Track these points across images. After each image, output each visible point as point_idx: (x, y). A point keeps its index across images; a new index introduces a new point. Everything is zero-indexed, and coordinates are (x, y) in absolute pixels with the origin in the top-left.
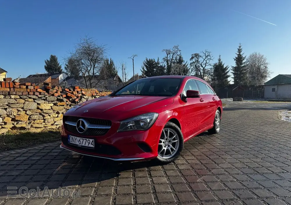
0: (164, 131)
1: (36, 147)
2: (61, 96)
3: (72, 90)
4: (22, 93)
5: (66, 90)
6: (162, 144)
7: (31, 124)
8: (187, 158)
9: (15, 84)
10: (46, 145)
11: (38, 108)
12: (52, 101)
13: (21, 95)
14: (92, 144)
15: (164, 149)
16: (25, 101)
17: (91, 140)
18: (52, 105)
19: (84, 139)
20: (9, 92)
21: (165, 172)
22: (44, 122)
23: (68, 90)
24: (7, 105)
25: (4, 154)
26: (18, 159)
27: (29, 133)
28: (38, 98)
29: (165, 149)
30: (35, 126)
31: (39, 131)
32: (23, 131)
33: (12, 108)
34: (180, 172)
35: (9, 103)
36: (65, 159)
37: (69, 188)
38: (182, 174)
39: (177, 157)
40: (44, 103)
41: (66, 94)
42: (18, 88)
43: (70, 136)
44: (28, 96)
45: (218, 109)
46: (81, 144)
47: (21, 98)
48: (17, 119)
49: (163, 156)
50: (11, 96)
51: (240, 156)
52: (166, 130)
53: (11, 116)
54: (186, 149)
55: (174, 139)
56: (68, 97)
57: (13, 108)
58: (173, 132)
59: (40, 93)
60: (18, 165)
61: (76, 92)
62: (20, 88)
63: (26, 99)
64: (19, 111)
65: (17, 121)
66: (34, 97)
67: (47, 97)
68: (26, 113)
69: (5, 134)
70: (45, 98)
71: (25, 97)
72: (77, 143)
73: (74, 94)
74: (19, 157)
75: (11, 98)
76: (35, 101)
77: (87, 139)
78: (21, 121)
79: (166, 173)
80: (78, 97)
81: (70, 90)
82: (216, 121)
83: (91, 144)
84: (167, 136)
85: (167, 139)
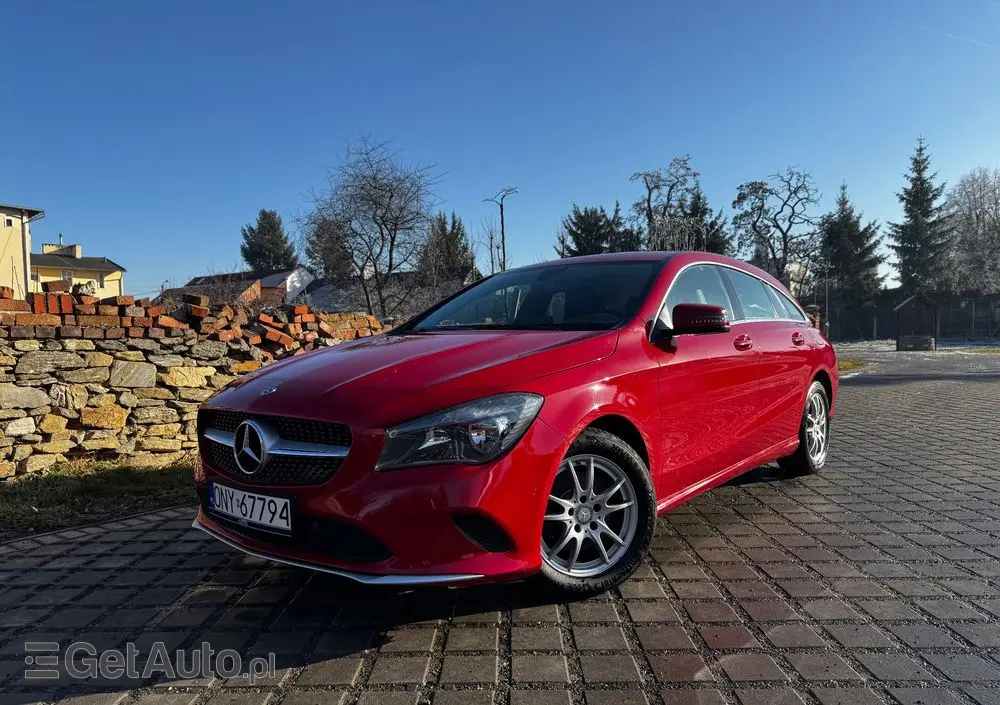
0: (572, 466)
1: (133, 522)
2: (243, 341)
3: (284, 319)
4: (105, 331)
5: (263, 317)
6: (565, 517)
7: (138, 438)
8: (673, 573)
9: (81, 303)
10: (170, 514)
11: (161, 384)
12: (211, 359)
13: (99, 339)
14: (284, 518)
15: (574, 540)
16: (116, 358)
17: (280, 502)
18: (211, 371)
19: (257, 496)
20: (58, 329)
21: (571, 632)
22: (183, 433)
23: (270, 320)
24: (52, 374)
25: (19, 545)
26: (54, 565)
27: (127, 473)
28: (161, 348)
29: (580, 537)
30: (151, 447)
31: (164, 461)
32: (108, 465)
33: (68, 382)
34: (634, 635)
35: (58, 368)
36: (215, 569)
38: (640, 645)
39: (628, 571)
40: (183, 366)
41: (263, 334)
42: (91, 314)
43: (215, 485)
44: (124, 343)
45: (816, 378)
46: (248, 518)
47: (99, 349)
48: (86, 421)
49: (568, 567)
50: (67, 341)
51: (900, 570)
52: (583, 463)
53: (65, 411)
54: (679, 536)
55: (617, 499)
56: (267, 345)
57: (73, 383)
58: (609, 468)
59: (168, 332)
60: (41, 588)
61: (299, 326)
62: (97, 313)
63: (118, 351)
64: (92, 393)
65: (87, 428)
66: (148, 344)
67: (191, 346)
68: (118, 402)
69: (45, 474)
70: (184, 348)
71: (114, 345)
72: (237, 513)
73: (290, 334)
74: (59, 556)
75: (64, 350)
76: (151, 358)
77: (268, 499)
78: (102, 429)
79: (573, 638)
80: (304, 343)
81: (276, 320)
82: (811, 424)
83: (281, 517)
84: (584, 485)
85: (583, 499)
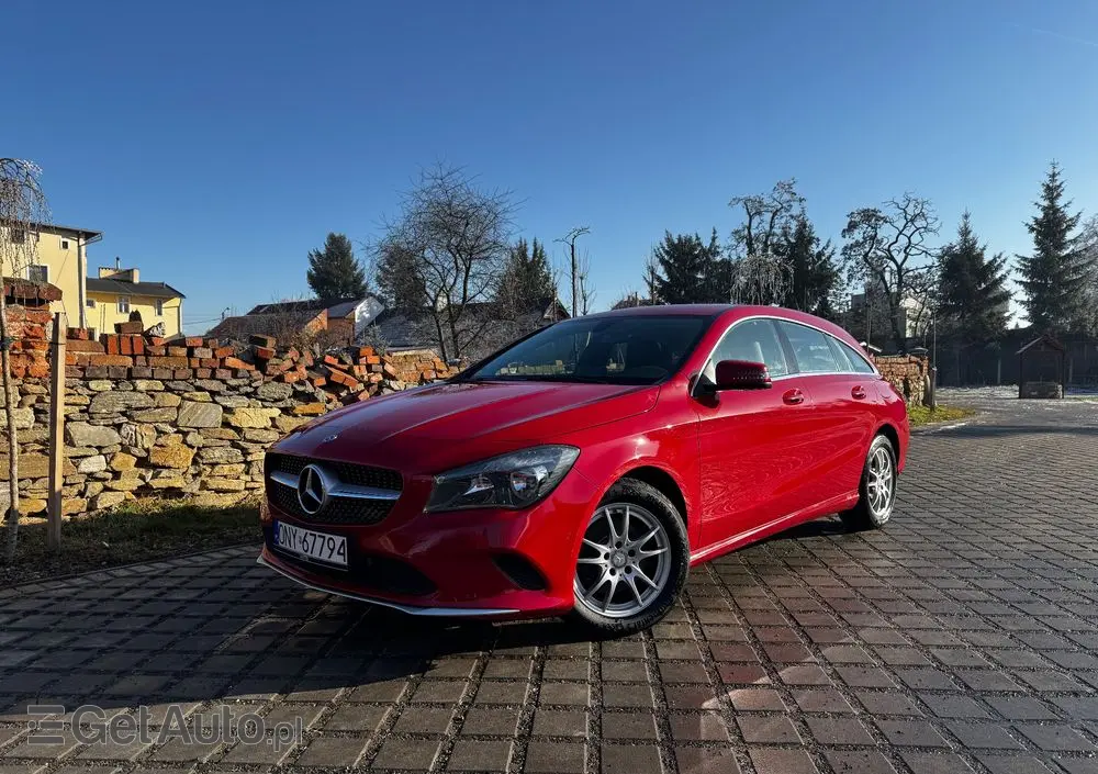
0: (608, 513)
1: (200, 559)
2: (307, 382)
3: (349, 361)
4: (174, 372)
5: (328, 359)
6: (601, 560)
7: (203, 478)
8: (705, 618)
9: (152, 344)
10: (235, 552)
11: (226, 424)
12: (276, 401)
13: (168, 380)
14: (341, 554)
15: (609, 582)
16: (183, 399)
17: (339, 540)
18: (276, 412)
19: (317, 534)
20: (130, 370)
21: (600, 665)
22: (247, 473)
23: (335, 362)
24: (123, 414)
25: (93, 577)
26: (127, 595)
27: (191, 510)
28: (228, 389)
29: (615, 580)
30: (215, 487)
31: (228, 501)
32: (174, 503)
33: (138, 422)
34: (656, 670)
35: (129, 407)
36: (275, 604)
37: (246, 701)
38: (660, 679)
39: (661, 613)
40: (249, 407)
41: (328, 375)
42: (161, 356)
43: (280, 523)
44: (192, 384)
45: (880, 431)
46: (309, 553)
47: (168, 389)
48: (153, 460)
49: (603, 609)
50: (138, 382)
52: (619, 511)
53: (134, 450)
54: (723, 585)
55: (651, 545)
56: (331, 386)
57: (143, 423)
58: (644, 516)
59: (235, 373)
60: (119, 615)
61: (363, 368)
62: (167, 354)
63: (186, 391)
64: (160, 433)
65: (155, 467)
66: (215, 385)
67: (257, 388)
68: (184, 442)
69: (114, 511)
70: (249, 390)
71: (182, 386)
72: (299, 549)
73: (354, 376)
74: (131, 588)
75: (135, 390)
76: (217, 399)
77: (328, 536)
78: (169, 468)
79: (600, 671)
80: (368, 385)
81: (341, 361)
82: (873, 479)
83: (339, 553)
84: (620, 530)
85: (619, 545)
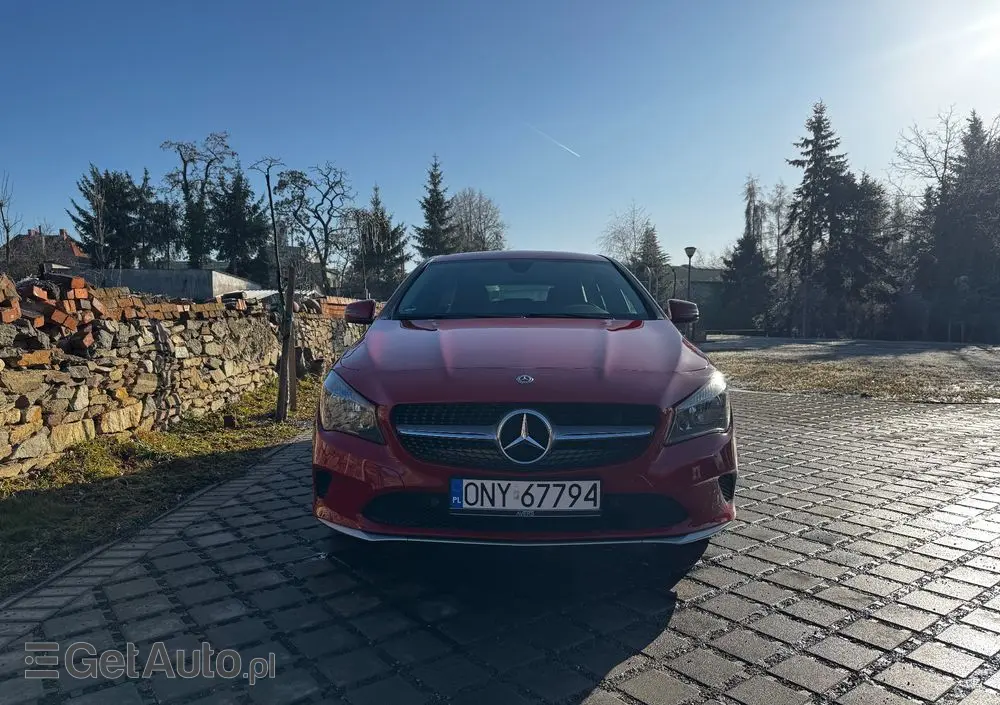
2: (27, 323)
5: (37, 291)
14: (591, 500)
17: (586, 486)
18: (1, 365)
19: (551, 483)
23: (44, 294)
41: (47, 314)
43: (465, 482)
46: (534, 507)
61: (73, 304)
72: (513, 506)
77: (568, 484)
80: (80, 326)
81: (51, 295)
83: (587, 499)
